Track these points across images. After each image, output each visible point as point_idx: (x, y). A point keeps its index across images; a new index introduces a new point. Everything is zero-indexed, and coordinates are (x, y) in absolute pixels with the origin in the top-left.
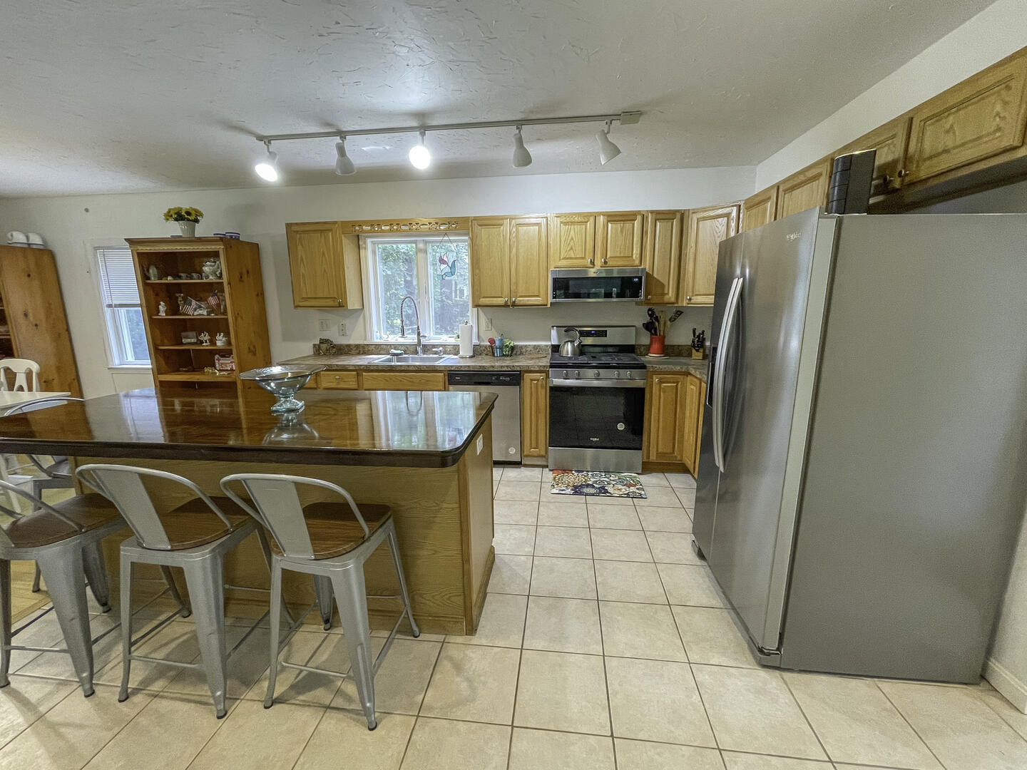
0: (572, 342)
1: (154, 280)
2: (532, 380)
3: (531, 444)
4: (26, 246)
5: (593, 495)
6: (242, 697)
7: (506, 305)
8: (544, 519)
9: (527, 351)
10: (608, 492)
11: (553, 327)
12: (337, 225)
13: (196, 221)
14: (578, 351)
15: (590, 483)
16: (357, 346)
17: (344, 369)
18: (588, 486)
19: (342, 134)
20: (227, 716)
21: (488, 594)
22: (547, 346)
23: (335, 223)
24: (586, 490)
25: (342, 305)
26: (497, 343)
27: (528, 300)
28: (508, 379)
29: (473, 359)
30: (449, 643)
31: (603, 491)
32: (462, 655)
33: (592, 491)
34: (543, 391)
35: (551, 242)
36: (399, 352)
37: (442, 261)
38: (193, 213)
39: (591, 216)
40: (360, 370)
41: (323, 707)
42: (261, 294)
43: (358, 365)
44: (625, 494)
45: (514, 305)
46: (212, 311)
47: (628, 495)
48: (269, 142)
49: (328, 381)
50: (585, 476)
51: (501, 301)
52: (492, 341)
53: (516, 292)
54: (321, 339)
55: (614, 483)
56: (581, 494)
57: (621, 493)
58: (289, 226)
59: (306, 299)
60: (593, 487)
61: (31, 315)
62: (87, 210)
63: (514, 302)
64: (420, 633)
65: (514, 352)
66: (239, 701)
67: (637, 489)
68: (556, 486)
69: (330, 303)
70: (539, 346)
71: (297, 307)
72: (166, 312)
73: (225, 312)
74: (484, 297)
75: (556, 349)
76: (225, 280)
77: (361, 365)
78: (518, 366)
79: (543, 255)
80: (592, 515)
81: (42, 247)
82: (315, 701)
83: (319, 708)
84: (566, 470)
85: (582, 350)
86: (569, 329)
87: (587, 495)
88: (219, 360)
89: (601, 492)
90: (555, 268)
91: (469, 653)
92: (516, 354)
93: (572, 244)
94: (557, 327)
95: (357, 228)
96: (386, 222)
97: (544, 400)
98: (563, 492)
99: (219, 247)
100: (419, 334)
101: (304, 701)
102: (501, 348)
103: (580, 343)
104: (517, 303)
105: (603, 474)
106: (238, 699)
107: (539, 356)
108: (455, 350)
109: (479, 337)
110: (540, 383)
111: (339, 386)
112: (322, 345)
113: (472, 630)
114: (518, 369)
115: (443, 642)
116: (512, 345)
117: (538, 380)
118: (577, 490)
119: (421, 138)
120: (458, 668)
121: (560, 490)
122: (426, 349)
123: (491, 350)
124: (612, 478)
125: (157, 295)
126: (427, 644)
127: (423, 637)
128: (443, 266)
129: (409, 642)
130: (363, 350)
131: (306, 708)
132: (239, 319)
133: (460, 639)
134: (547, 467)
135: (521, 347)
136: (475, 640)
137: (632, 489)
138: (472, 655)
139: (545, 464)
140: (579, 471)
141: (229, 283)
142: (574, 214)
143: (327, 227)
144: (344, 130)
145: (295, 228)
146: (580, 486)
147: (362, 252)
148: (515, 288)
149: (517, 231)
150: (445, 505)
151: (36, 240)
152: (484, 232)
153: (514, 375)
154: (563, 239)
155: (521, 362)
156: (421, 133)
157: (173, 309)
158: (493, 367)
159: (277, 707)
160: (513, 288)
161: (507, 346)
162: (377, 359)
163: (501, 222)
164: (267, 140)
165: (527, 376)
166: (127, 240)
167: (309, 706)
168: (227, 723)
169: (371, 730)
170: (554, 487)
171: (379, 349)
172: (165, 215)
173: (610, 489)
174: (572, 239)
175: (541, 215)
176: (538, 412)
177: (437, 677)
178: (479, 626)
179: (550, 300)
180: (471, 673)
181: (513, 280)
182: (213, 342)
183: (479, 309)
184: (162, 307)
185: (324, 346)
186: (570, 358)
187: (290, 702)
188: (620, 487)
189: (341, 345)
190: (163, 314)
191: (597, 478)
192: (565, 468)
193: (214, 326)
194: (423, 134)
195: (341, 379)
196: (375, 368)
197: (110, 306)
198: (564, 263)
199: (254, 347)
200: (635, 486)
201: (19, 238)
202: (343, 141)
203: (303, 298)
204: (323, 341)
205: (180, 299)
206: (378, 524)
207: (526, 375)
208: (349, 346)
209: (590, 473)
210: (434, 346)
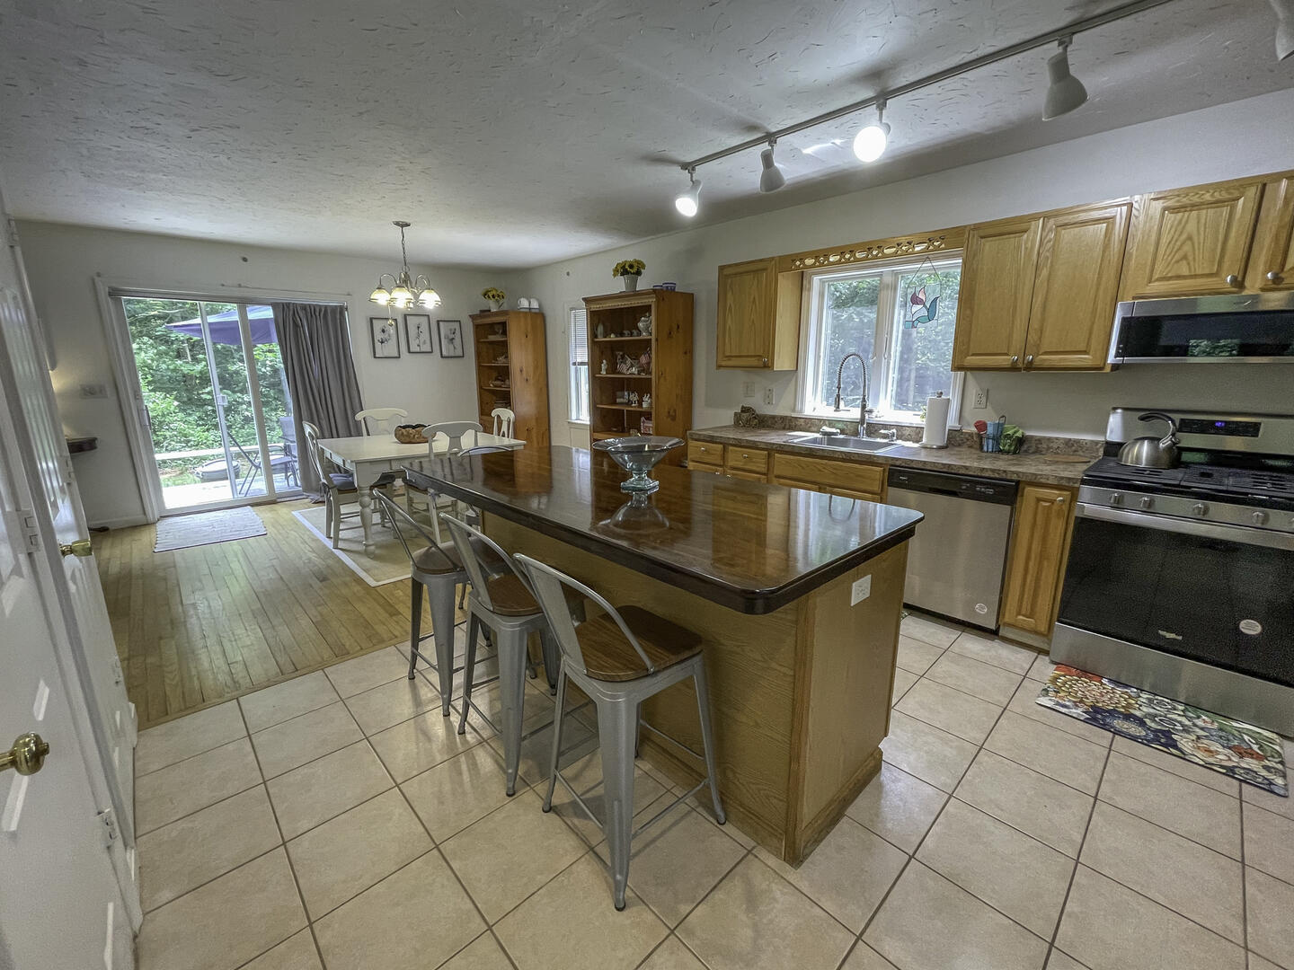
0: (1154, 440)
1: (600, 339)
2: (1039, 500)
3: (1020, 606)
4: (528, 310)
5: (1134, 738)
6: (532, 786)
7: (1014, 368)
8: (999, 741)
9: (1049, 448)
10: (1176, 747)
11: (1115, 409)
12: (773, 262)
13: (638, 273)
14: (1165, 458)
15: (1138, 713)
16: (783, 418)
17: (754, 446)
18: (1128, 717)
19: (771, 138)
20: (515, 796)
21: (845, 819)
22: (1097, 443)
23: (773, 258)
24: (1118, 723)
25: (767, 366)
26: (990, 430)
27: (1061, 359)
28: (991, 491)
29: (943, 452)
30: (756, 857)
31: (1164, 740)
32: (764, 886)
33: (1134, 729)
34: (1061, 524)
35: (1133, 248)
36: (834, 430)
37: (915, 300)
38: (635, 265)
39: (1251, 185)
40: (772, 450)
41: (588, 846)
42: (689, 352)
43: (770, 443)
44: (1222, 767)
45: (1030, 367)
46: (643, 371)
47: (1230, 772)
48: (693, 169)
49: (736, 457)
50: (1130, 697)
51: (1004, 361)
52: (981, 426)
53: (1038, 346)
54: (743, 407)
55: (1201, 733)
56: (1105, 727)
57: (1211, 760)
58: (722, 268)
59: (730, 357)
60: (1141, 722)
61: (524, 372)
62: (568, 274)
63: (1031, 362)
64: (726, 819)
65: (1025, 447)
66: (529, 788)
67: (1267, 768)
68: (1051, 694)
69: (753, 362)
70: (1077, 441)
71: (719, 367)
72: (606, 370)
73: (650, 373)
74: (973, 355)
75: (1113, 449)
76: (653, 337)
77: (774, 444)
78: (1013, 472)
79: (1110, 274)
80: (1114, 777)
81: (537, 311)
82: (584, 833)
83: (583, 844)
84: (1086, 672)
85: (1175, 458)
86: (1149, 415)
87: (1117, 733)
88: (644, 422)
89: (1156, 740)
90: (1134, 298)
91: (777, 890)
92: (1026, 451)
93: (1187, 247)
94: (1125, 409)
95: (798, 263)
96: (833, 251)
97: (1059, 537)
98: (1064, 710)
99: (651, 301)
100: (864, 407)
101: (574, 825)
102: (997, 439)
103: (1174, 444)
104: (1037, 363)
105: (1181, 707)
106: (528, 785)
107: (1072, 459)
108: (916, 434)
109: (961, 417)
110: (1055, 507)
111: (747, 467)
112: (743, 414)
113: (795, 858)
114: (1015, 477)
115: (749, 852)
116: (1019, 434)
117: (1052, 502)
118: (1098, 716)
119: (878, 112)
120: (752, 900)
121: (1058, 704)
122: (873, 429)
123: (977, 440)
124: (1199, 723)
125: (602, 353)
126: (727, 841)
127: (728, 828)
128: (916, 308)
129: (708, 825)
130: (789, 423)
131: (574, 836)
132: (662, 380)
133: (772, 861)
134: (1047, 653)
135: (1040, 440)
136: (793, 875)
137: (1248, 763)
138: (778, 895)
139: (1045, 647)
140: (1117, 683)
141: (657, 340)
142: (1206, 187)
143: (760, 266)
144: (774, 130)
145: (726, 272)
146: (1108, 711)
147: (805, 294)
148: (1036, 338)
149: (1057, 239)
150: (774, 665)
151: (535, 305)
152: (989, 246)
153: (1004, 486)
154: (1164, 240)
155: (1027, 467)
156: (878, 107)
157: (613, 368)
158: (966, 468)
159: (552, 815)
160: (1033, 337)
161: (1009, 436)
162: (801, 437)
163: (1024, 226)
164: (689, 167)
165: (1030, 493)
166: (584, 299)
167: (577, 835)
168: (511, 805)
169: (618, 909)
170: (1047, 695)
171: (810, 424)
172: (614, 271)
173: (1186, 743)
174: (1190, 238)
175: (1120, 200)
176: (1043, 556)
177: (719, 895)
178: (810, 859)
179: (1111, 359)
180: (765, 921)
181: (1035, 324)
182: (640, 404)
183: (968, 373)
184: (604, 366)
185: (745, 415)
186: (1140, 471)
187: (564, 818)
188: (1216, 747)
189: (765, 416)
190: (604, 372)
191: (1161, 710)
192: (1088, 668)
193: (642, 387)
194: (882, 107)
195: (749, 459)
196: (789, 449)
197: (574, 364)
198: (1157, 287)
199: (675, 411)
200: (1259, 758)
201: (524, 303)
202: (772, 146)
203: (727, 357)
204: (745, 410)
205: (619, 357)
206: (674, 659)
207: (1028, 489)
208: (773, 417)
209: (1145, 696)
210: (885, 426)
